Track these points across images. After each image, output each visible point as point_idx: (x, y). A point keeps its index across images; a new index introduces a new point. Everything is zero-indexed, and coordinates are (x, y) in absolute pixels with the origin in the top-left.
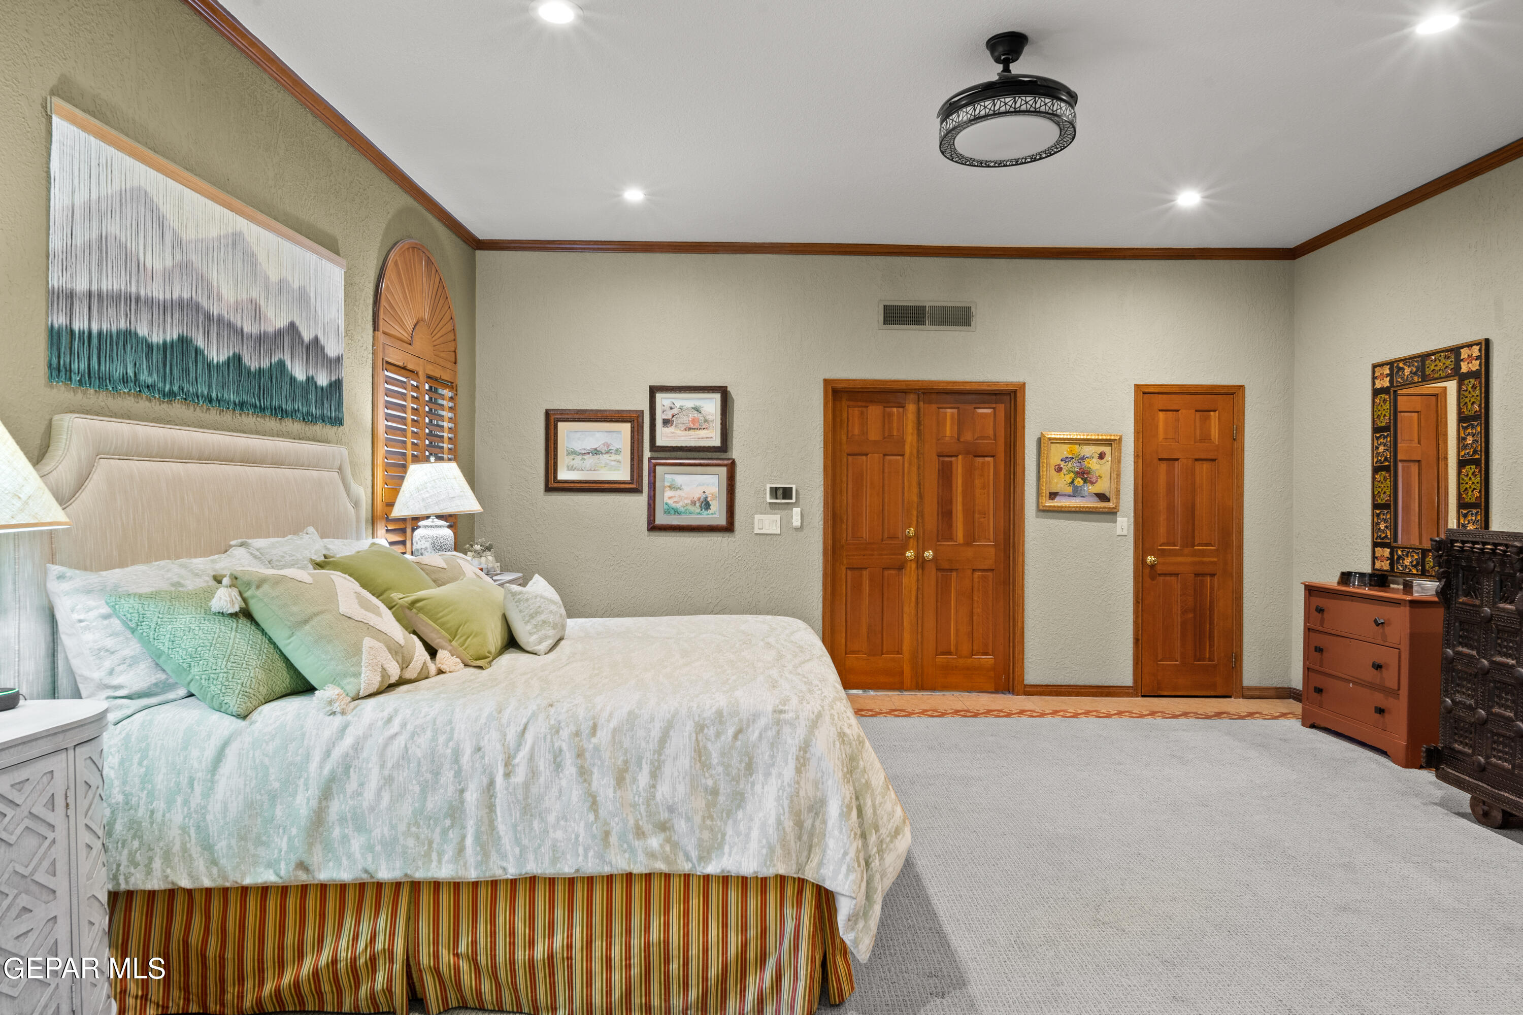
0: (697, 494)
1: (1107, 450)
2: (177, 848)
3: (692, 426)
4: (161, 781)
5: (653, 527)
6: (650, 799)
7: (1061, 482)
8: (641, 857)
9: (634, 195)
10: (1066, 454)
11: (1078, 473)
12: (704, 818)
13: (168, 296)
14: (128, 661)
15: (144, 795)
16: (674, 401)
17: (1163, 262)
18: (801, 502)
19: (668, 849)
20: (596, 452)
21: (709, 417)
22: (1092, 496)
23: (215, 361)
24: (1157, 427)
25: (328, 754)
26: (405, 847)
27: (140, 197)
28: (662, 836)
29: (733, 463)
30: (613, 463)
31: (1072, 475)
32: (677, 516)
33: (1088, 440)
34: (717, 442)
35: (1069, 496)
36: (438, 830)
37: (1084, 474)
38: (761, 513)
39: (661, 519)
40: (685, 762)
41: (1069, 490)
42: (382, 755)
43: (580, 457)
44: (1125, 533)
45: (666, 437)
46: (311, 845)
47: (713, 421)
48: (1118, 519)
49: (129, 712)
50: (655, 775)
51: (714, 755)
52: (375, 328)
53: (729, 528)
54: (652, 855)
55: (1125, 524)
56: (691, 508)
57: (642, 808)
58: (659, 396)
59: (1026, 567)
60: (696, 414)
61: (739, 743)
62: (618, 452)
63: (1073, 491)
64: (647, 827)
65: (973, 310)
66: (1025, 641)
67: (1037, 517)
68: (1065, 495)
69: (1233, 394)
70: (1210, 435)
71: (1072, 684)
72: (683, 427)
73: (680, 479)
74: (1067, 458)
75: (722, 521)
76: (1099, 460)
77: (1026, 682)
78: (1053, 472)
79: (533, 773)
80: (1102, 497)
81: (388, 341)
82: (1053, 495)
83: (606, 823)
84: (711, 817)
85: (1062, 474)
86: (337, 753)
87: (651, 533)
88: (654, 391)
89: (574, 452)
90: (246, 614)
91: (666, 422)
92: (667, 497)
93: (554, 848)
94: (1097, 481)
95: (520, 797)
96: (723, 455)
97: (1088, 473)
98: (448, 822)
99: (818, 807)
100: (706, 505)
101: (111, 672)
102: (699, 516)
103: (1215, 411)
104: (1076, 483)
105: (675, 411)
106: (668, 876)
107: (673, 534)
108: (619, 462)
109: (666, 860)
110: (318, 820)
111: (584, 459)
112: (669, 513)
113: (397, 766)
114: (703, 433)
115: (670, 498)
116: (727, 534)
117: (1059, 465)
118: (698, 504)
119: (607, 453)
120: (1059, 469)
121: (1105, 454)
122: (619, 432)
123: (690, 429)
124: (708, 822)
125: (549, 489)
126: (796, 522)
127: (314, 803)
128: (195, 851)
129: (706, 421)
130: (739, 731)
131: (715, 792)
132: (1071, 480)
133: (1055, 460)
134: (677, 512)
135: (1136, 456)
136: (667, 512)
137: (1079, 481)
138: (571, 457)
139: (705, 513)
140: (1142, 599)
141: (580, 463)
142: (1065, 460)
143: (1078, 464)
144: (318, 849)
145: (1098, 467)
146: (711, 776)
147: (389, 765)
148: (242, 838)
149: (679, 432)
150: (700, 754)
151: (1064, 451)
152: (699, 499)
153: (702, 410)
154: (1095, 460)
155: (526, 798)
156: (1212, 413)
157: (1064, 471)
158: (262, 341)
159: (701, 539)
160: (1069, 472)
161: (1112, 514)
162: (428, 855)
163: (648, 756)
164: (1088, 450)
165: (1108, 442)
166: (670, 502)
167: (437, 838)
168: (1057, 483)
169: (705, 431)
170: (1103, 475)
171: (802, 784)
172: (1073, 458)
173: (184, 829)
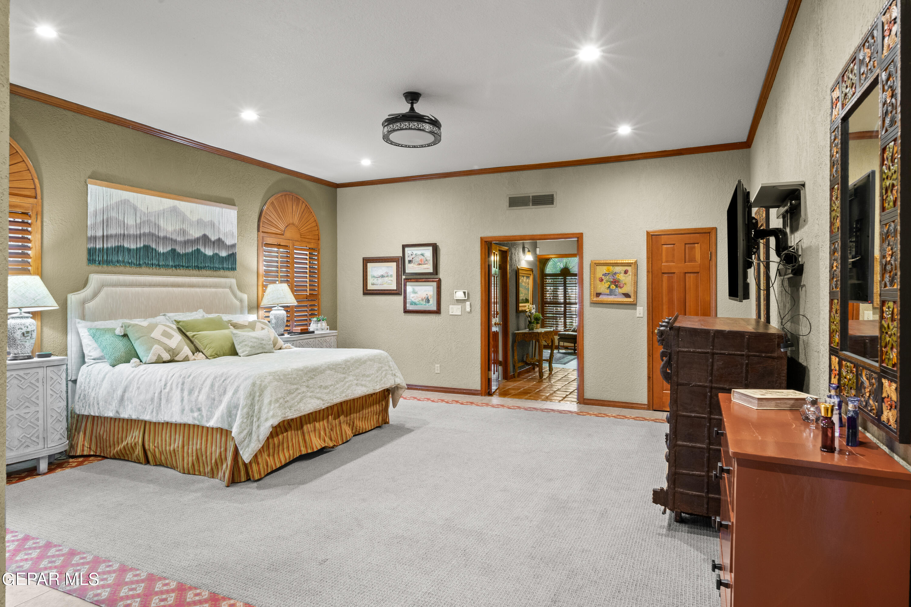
0: (424, 295)
1: (629, 268)
2: (92, 403)
3: (421, 263)
4: (92, 384)
5: (406, 311)
6: (196, 400)
7: (603, 287)
8: (191, 419)
9: (366, 162)
10: (605, 272)
11: (612, 282)
12: (209, 408)
13: (138, 232)
14: (94, 349)
15: (88, 387)
16: (413, 251)
17: (663, 159)
18: (471, 299)
19: (200, 417)
20: (383, 276)
21: (428, 259)
22: (621, 295)
23: (162, 252)
24: (661, 254)
25: (127, 378)
26: (138, 409)
27: (125, 202)
28: (199, 413)
29: (440, 280)
30: (389, 281)
31: (609, 283)
32: (416, 306)
33: (617, 263)
34: (431, 270)
35: (608, 295)
36: (148, 405)
37: (616, 283)
38: (453, 305)
39: (409, 307)
40: (207, 389)
41: (608, 291)
42: (138, 380)
43: (376, 279)
44: (641, 316)
45: (410, 268)
46: (120, 406)
47: (429, 260)
48: (638, 308)
49: (91, 363)
50: (199, 392)
51: (216, 387)
52: (258, 231)
53: (438, 312)
54: (194, 418)
55: (641, 311)
56: (422, 302)
57: (194, 403)
58: (406, 249)
59: (584, 334)
60: (422, 257)
61: (224, 384)
62: (391, 276)
63: (610, 292)
64: (195, 409)
65: (554, 196)
66: (585, 374)
67: (591, 306)
68: (605, 294)
69: (709, 233)
70: (695, 258)
71: (611, 400)
72: (417, 263)
73: (417, 288)
74: (606, 273)
75: (434, 308)
76: (624, 275)
77: (585, 397)
78: (598, 282)
79: (171, 389)
80: (627, 295)
81: (265, 235)
82: (598, 295)
83: (184, 407)
84: (212, 408)
85: (603, 282)
86: (129, 379)
87: (406, 314)
88: (404, 247)
89: (374, 277)
90: (125, 335)
91: (410, 262)
92: (411, 296)
93: (172, 413)
94: (623, 286)
95: (166, 396)
96: (436, 277)
97: (618, 282)
98: (150, 403)
99: (236, 407)
100: (428, 301)
101: (90, 351)
102: (425, 306)
103: (698, 243)
104: (611, 287)
105: (413, 256)
106: (198, 426)
107: (415, 314)
108: (392, 281)
109: (198, 420)
110: (122, 399)
111: (378, 280)
112: (412, 304)
113: (141, 384)
114: (425, 266)
115: (412, 297)
116: (437, 315)
117: (601, 278)
118: (424, 300)
119: (387, 277)
120: (601, 280)
121: (628, 271)
122: (391, 267)
123: (420, 264)
124: (210, 409)
125: (365, 294)
126: (468, 309)
127: (121, 393)
128: (95, 404)
129: (426, 260)
130: (225, 380)
131: (214, 400)
132: (608, 286)
133: (599, 275)
134: (415, 304)
135: (648, 272)
136: (411, 304)
137: (613, 287)
138: (373, 279)
139: (427, 304)
140: (652, 354)
141: (376, 281)
142: (605, 275)
143: (612, 277)
144: (122, 408)
145: (624, 278)
146: (214, 394)
147: (139, 383)
148: (106, 402)
149: (415, 266)
150: (212, 385)
151: (604, 270)
152: (425, 298)
153: (425, 255)
154: (622, 275)
155: (168, 397)
156: (696, 245)
157: (604, 281)
158: (186, 243)
159: (426, 317)
160: (607, 281)
161: (634, 305)
162: (144, 412)
163: (199, 386)
164: (617, 269)
165: (629, 265)
166: (413, 300)
167: (147, 407)
168: (600, 288)
169: (426, 265)
170: (627, 283)
171: (233, 398)
172: (609, 274)
173: (94, 398)
